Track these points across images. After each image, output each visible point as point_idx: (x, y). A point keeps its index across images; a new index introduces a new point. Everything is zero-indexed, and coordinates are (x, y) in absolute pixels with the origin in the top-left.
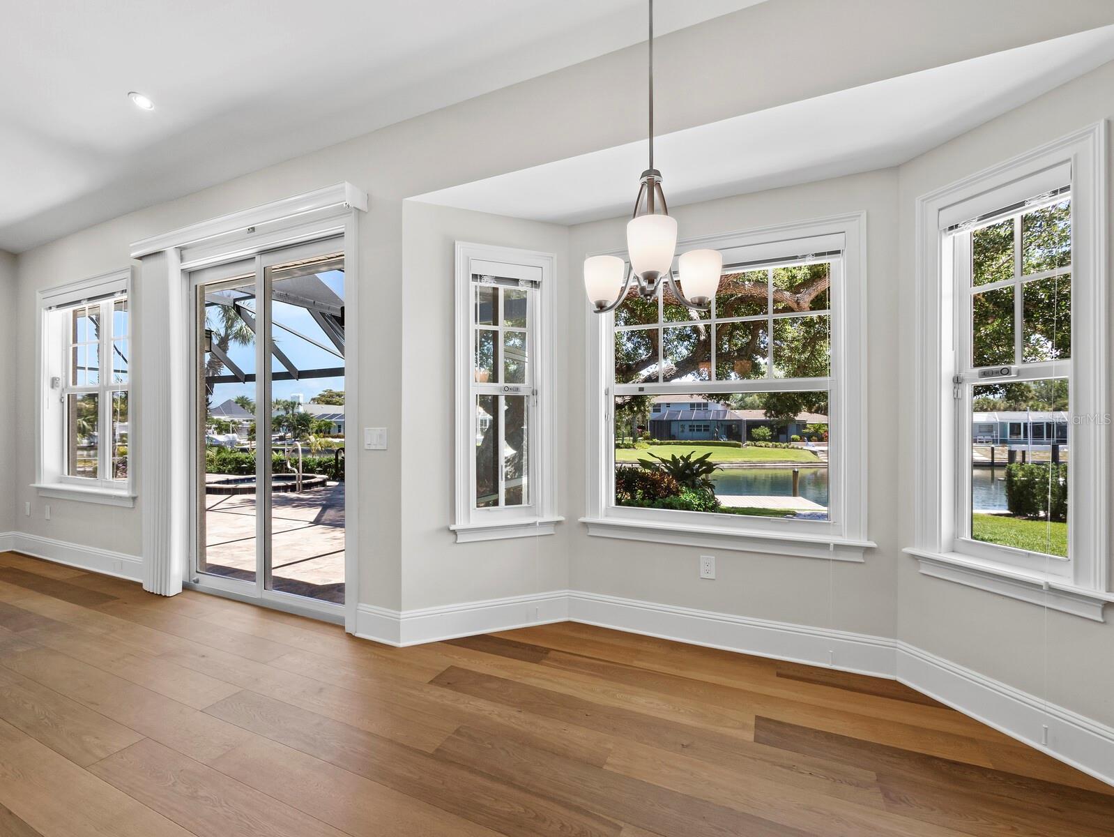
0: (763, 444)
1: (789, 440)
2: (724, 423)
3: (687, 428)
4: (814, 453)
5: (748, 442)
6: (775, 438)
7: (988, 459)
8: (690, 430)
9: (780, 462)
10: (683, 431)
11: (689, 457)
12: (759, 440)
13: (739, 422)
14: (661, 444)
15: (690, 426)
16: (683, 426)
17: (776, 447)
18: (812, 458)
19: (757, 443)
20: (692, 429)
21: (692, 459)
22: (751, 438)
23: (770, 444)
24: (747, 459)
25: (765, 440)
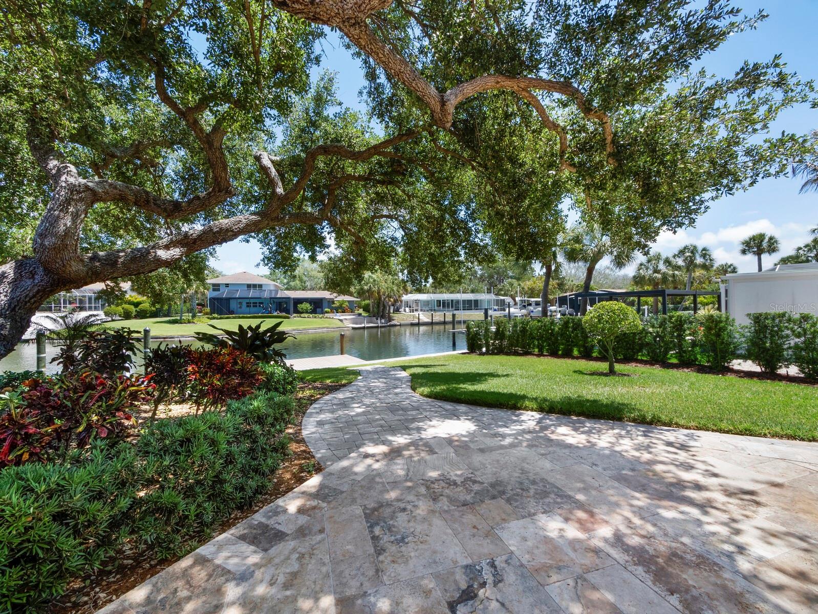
0: (306, 315)
1: (323, 313)
2: (275, 300)
3: (244, 305)
4: (341, 320)
5: (295, 315)
6: (314, 311)
7: (430, 320)
8: (248, 306)
9: (319, 328)
10: (240, 307)
11: (258, 327)
12: (302, 313)
13: (288, 299)
14: (220, 318)
15: (247, 303)
16: (240, 303)
17: (315, 317)
18: (340, 324)
19: (302, 315)
20: (248, 305)
21: (262, 330)
22: (297, 311)
23: (311, 315)
24: (295, 328)
25: (307, 312)
